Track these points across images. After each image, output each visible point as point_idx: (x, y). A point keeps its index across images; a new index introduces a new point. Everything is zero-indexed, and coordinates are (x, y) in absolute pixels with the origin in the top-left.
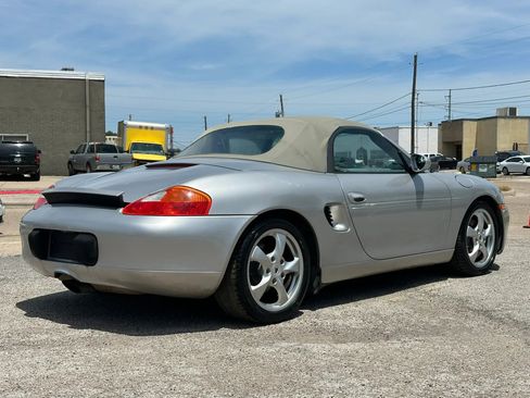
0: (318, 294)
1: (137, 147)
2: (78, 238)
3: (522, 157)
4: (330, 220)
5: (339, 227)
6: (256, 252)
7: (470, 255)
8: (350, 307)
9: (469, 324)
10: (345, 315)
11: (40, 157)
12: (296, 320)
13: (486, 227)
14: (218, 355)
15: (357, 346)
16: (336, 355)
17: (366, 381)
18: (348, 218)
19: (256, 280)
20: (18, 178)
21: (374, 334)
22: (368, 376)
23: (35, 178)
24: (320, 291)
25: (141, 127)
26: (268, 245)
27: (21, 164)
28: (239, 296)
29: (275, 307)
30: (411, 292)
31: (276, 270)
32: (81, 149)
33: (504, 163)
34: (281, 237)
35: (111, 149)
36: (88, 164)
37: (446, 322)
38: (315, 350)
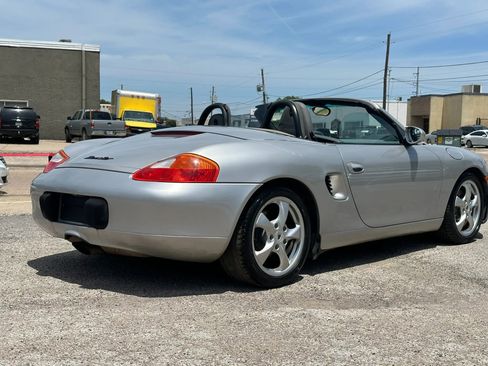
0: (318, 260)
1: (130, 115)
2: (89, 201)
3: (485, 131)
4: (330, 189)
5: (338, 196)
6: (261, 219)
7: (457, 224)
8: (346, 272)
9: (464, 292)
10: (343, 281)
11: (39, 122)
12: (296, 284)
13: (472, 198)
14: (225, 319)
15: (361, 312)
16: (341, 322)
17: (375, 350)
18: (347, 187)
19: (260, 246)
20: (19, 141)
21: (374, 301)
22: (376, 345)
23: (35, 141)
24: (319, 257)
25: (133, 96)
26: (272, 212)
27: (21, 128)
28: (243, 260)
29: (277, 272)
30: (402, 259)
31: (279, 236)
32: (77, 116)
33: (468, 136)
34: (284, 205)
35: (105, 116)
36: (84, 129)
37: (442, 289)
38: (319, 316)
